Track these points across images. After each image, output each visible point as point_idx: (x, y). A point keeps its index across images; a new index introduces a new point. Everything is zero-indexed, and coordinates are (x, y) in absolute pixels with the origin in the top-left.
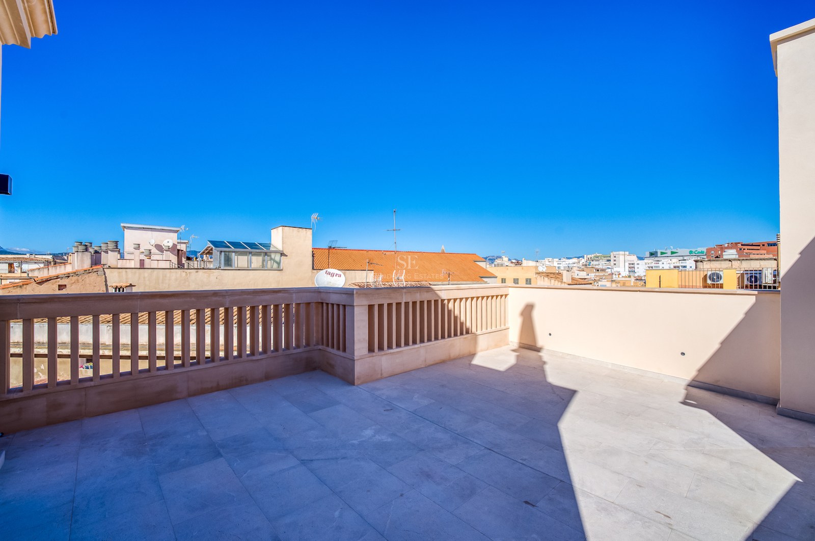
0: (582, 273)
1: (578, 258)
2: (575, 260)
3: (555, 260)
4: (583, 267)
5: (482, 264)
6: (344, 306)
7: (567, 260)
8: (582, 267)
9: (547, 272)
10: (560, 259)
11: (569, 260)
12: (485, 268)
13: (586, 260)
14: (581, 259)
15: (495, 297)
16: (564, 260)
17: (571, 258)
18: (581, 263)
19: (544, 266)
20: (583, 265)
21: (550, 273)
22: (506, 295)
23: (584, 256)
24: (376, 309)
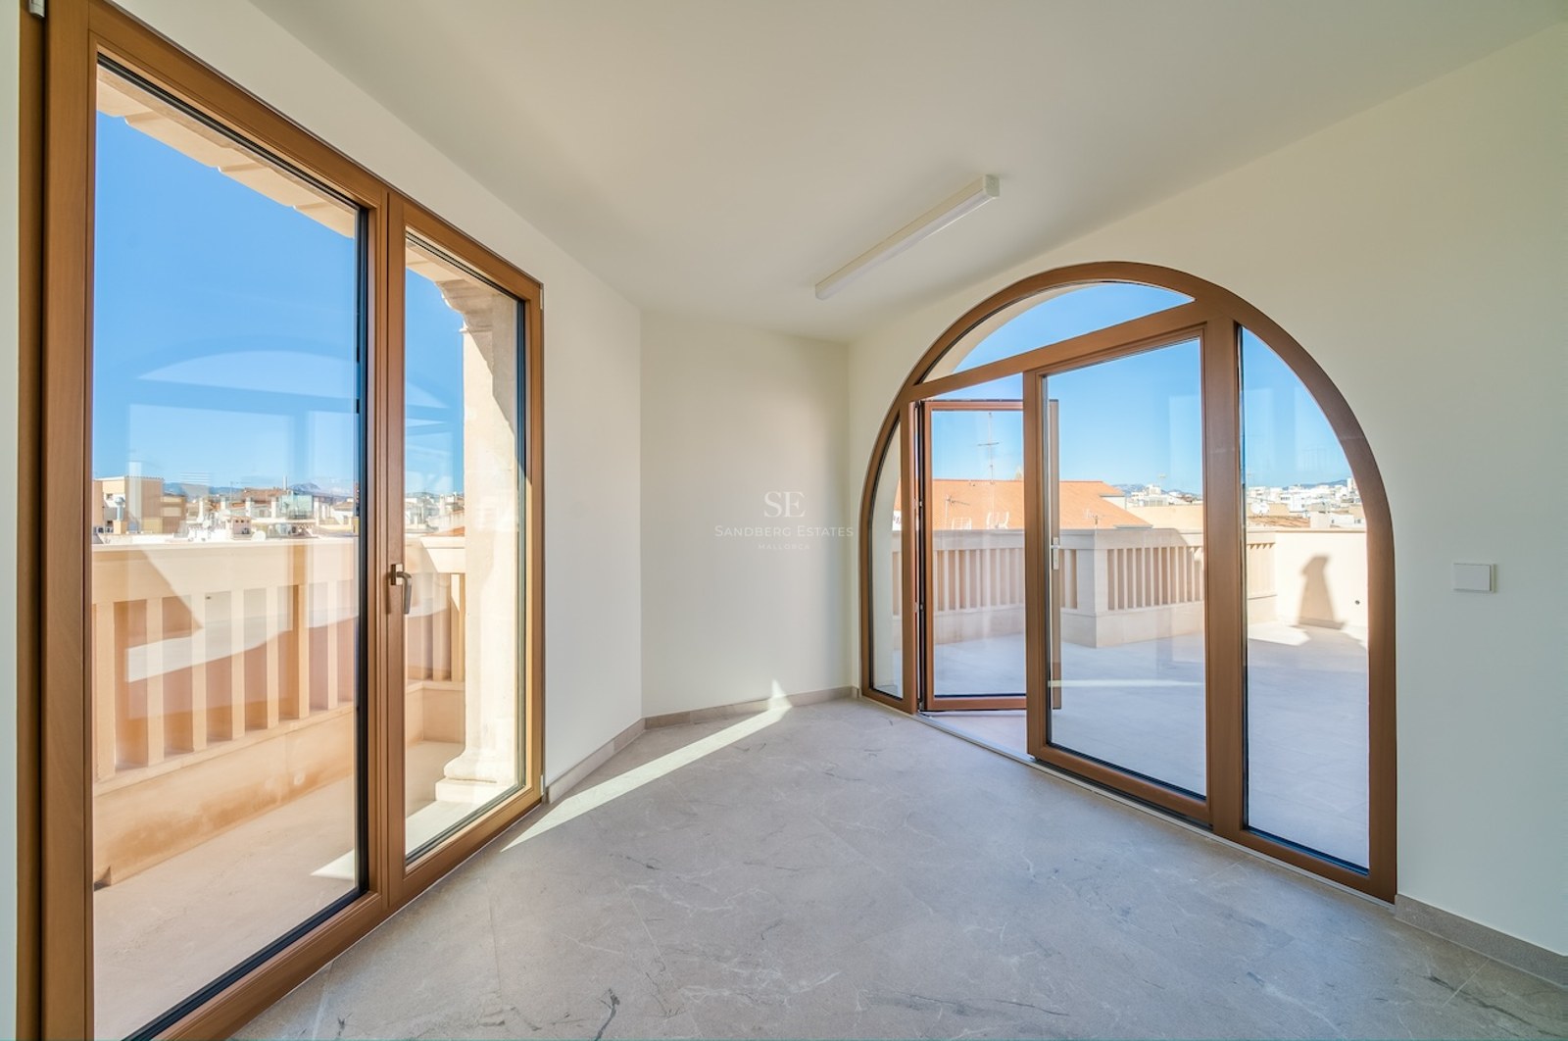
0: (1343, 517)
1: (1332, 484)
2: (1324, 490)
3: (1272, 490)
4: (1345, 505)
5: (1119, 502)
6: (1074, 552)
7: (1303, 491)
8: (1343, 505)
9: (1269, 514)
10: (1286, 489)
11: (1307, 490)
12: (1123, 507)
13: (1350, 490)
14: (1337, 486)
15: (1255, 547)
16: (1296, 490)
17: (1313, 486)
18: (1338, 495)
19: (1264, 503)
20: (1344, 501)
21: (1279, 517)
22: (1271, 544)
23: (1346, 481)
24: (1116, 553)
